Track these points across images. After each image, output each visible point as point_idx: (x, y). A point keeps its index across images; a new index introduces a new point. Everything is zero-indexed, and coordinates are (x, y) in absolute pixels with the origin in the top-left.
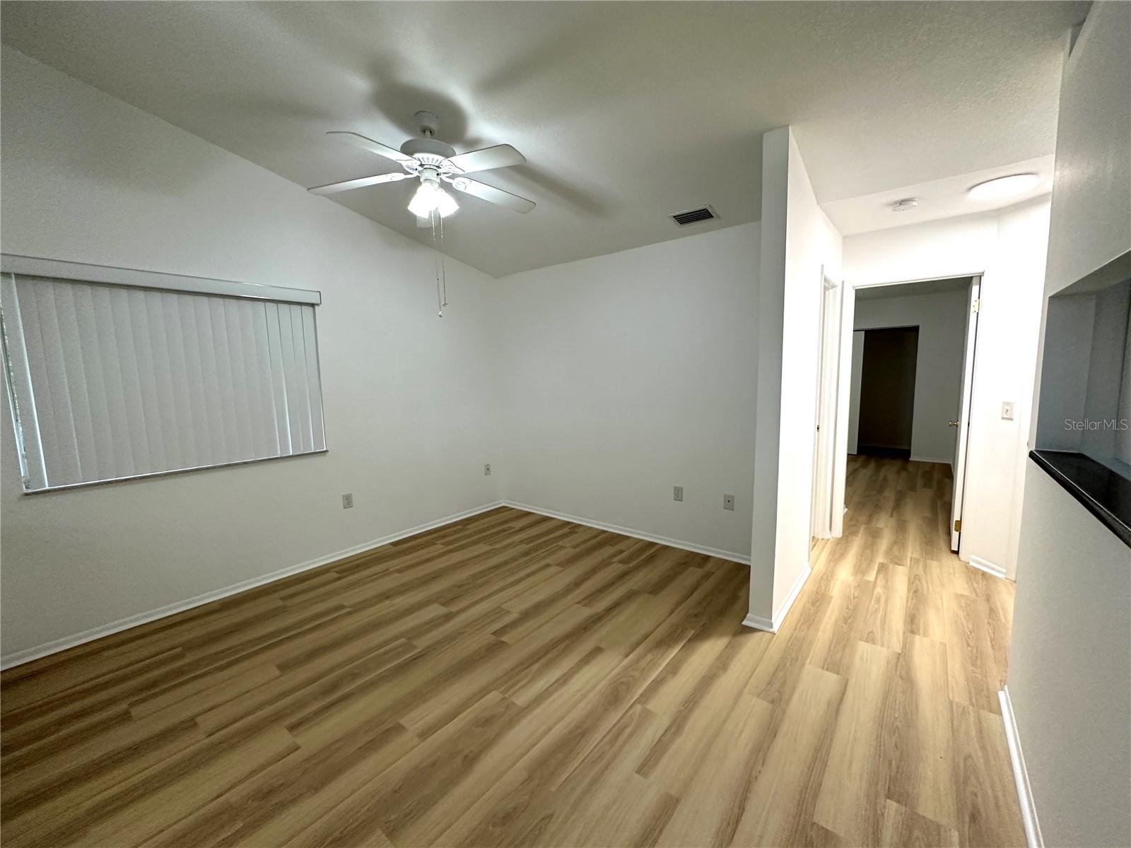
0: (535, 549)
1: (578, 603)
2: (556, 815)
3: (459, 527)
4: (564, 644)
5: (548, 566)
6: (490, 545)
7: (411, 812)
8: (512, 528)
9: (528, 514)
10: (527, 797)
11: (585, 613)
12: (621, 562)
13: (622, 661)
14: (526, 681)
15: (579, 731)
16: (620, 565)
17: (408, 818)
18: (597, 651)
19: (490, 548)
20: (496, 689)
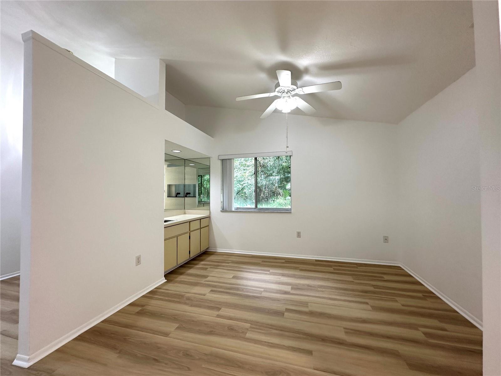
0: (374, 293)
1: (344, 328)
2: (190, 372)
3: (355, 266)
4: (301, 336)
5: (367, 303)
6: (353, 279)
7: (186, 328)
8: (383, 277)
9: (410, 276)
10: (197, 357)
11: (342, 336)
12: (425, 334)
13: (310, 368)
14: (263, 331)
15: (240, 364)
16: (423, 335)
17: (184, 329)
18: (309, 353)
19: (353, 280)
20: (251, 324)
